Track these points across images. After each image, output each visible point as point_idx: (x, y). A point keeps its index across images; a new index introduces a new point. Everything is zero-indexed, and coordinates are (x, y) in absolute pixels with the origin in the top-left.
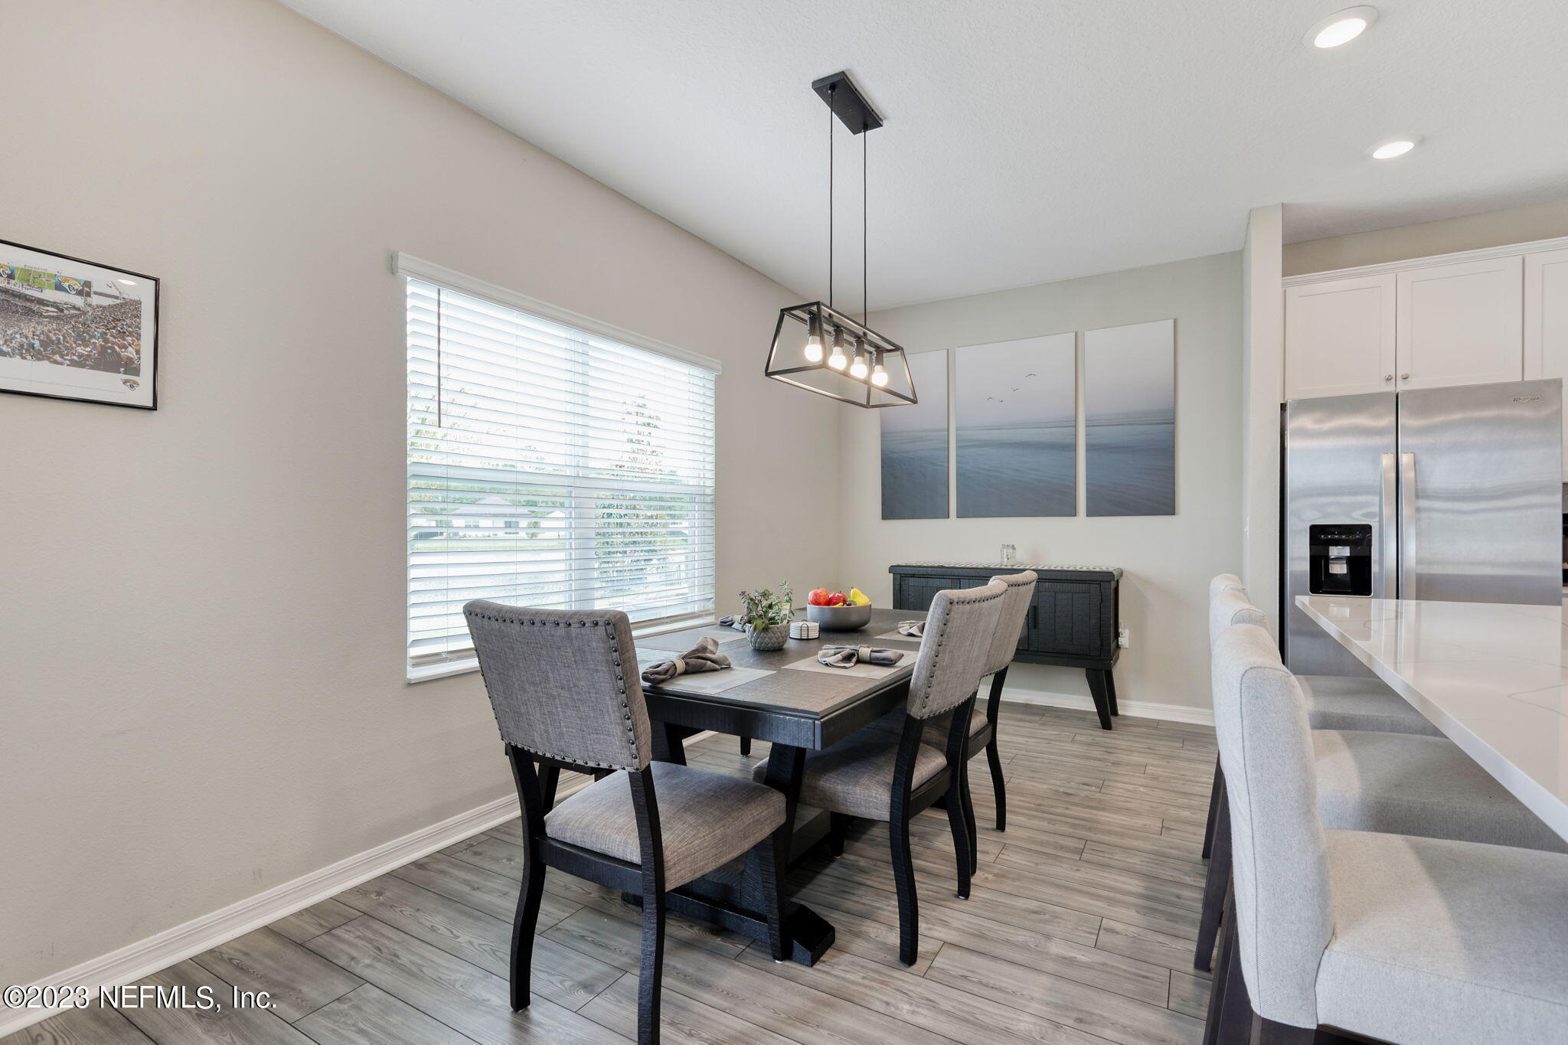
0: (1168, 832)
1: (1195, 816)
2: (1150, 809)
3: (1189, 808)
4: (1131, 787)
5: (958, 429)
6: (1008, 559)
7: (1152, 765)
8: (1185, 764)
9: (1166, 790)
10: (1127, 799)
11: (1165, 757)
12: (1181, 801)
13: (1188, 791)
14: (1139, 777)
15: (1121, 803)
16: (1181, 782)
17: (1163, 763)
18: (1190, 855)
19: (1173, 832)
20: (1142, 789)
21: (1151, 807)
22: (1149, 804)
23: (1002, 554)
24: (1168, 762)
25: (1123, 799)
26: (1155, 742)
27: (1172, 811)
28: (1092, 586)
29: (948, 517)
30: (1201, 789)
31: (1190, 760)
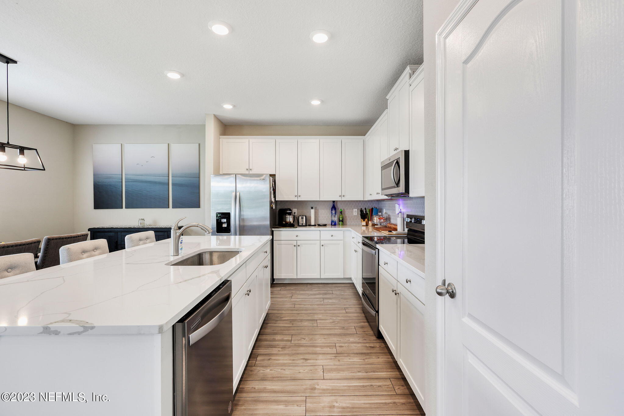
5: (125, 175)
6: (141, 224)
23: (139, 221)
28: (165, 233)
29: (122, 208)
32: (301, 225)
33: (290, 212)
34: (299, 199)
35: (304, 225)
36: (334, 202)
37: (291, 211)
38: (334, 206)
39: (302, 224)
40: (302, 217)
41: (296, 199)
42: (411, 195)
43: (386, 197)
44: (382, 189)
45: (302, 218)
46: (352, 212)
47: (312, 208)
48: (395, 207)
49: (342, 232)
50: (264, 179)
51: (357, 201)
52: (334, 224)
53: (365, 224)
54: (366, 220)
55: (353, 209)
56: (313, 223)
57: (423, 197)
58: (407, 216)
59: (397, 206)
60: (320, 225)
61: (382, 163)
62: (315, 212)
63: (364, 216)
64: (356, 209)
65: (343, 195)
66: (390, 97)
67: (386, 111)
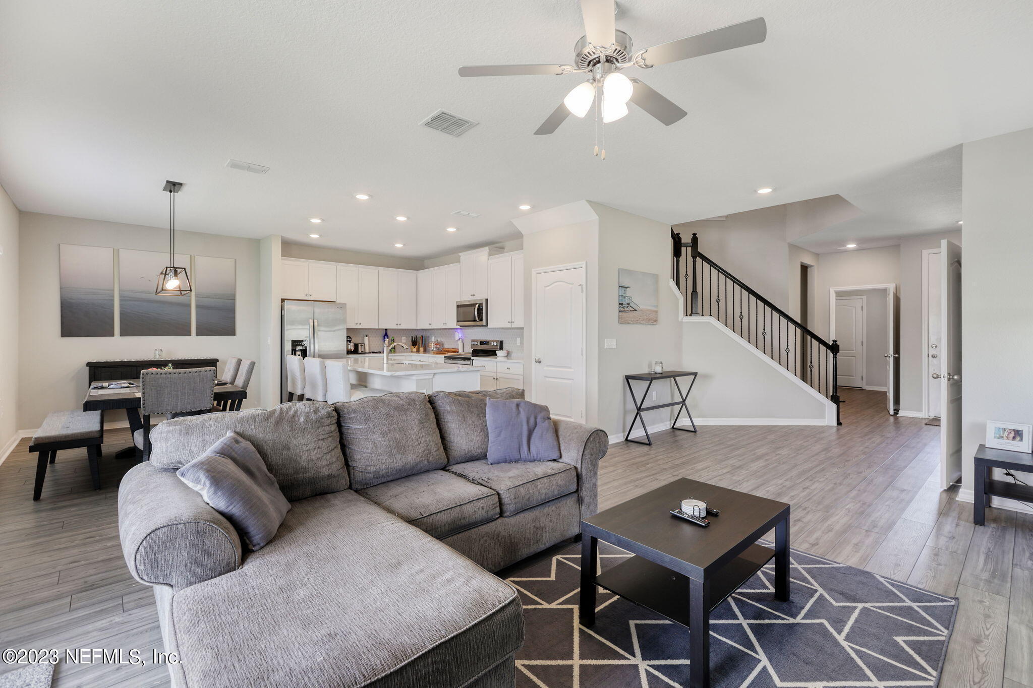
6: (159, 356)
32: (360, 352)
33: (349, 339)
34: (360, 327)
36: (386, 330)
37: (351, 338)
39: (362, 351)
41: (356, 327)
42: (489, 326)
43: (459, 327)
44: (458, 321)
46: (401, 339)
47: (367, 336)
48: (455, 334)
50: (342, 308)
51: (411, 330)
54: (417, 346)
55: (401, 337)
56: (367, 351)
57: (522, 328)
58: (472, 341)
59: (456, 333)
60: (373, 353)
61: (457, 302)
62: (369, 340)
63: (414, 343)
64: (406, 337)
65: (399, 324)
66: (463, 256)
67: (458, 263)
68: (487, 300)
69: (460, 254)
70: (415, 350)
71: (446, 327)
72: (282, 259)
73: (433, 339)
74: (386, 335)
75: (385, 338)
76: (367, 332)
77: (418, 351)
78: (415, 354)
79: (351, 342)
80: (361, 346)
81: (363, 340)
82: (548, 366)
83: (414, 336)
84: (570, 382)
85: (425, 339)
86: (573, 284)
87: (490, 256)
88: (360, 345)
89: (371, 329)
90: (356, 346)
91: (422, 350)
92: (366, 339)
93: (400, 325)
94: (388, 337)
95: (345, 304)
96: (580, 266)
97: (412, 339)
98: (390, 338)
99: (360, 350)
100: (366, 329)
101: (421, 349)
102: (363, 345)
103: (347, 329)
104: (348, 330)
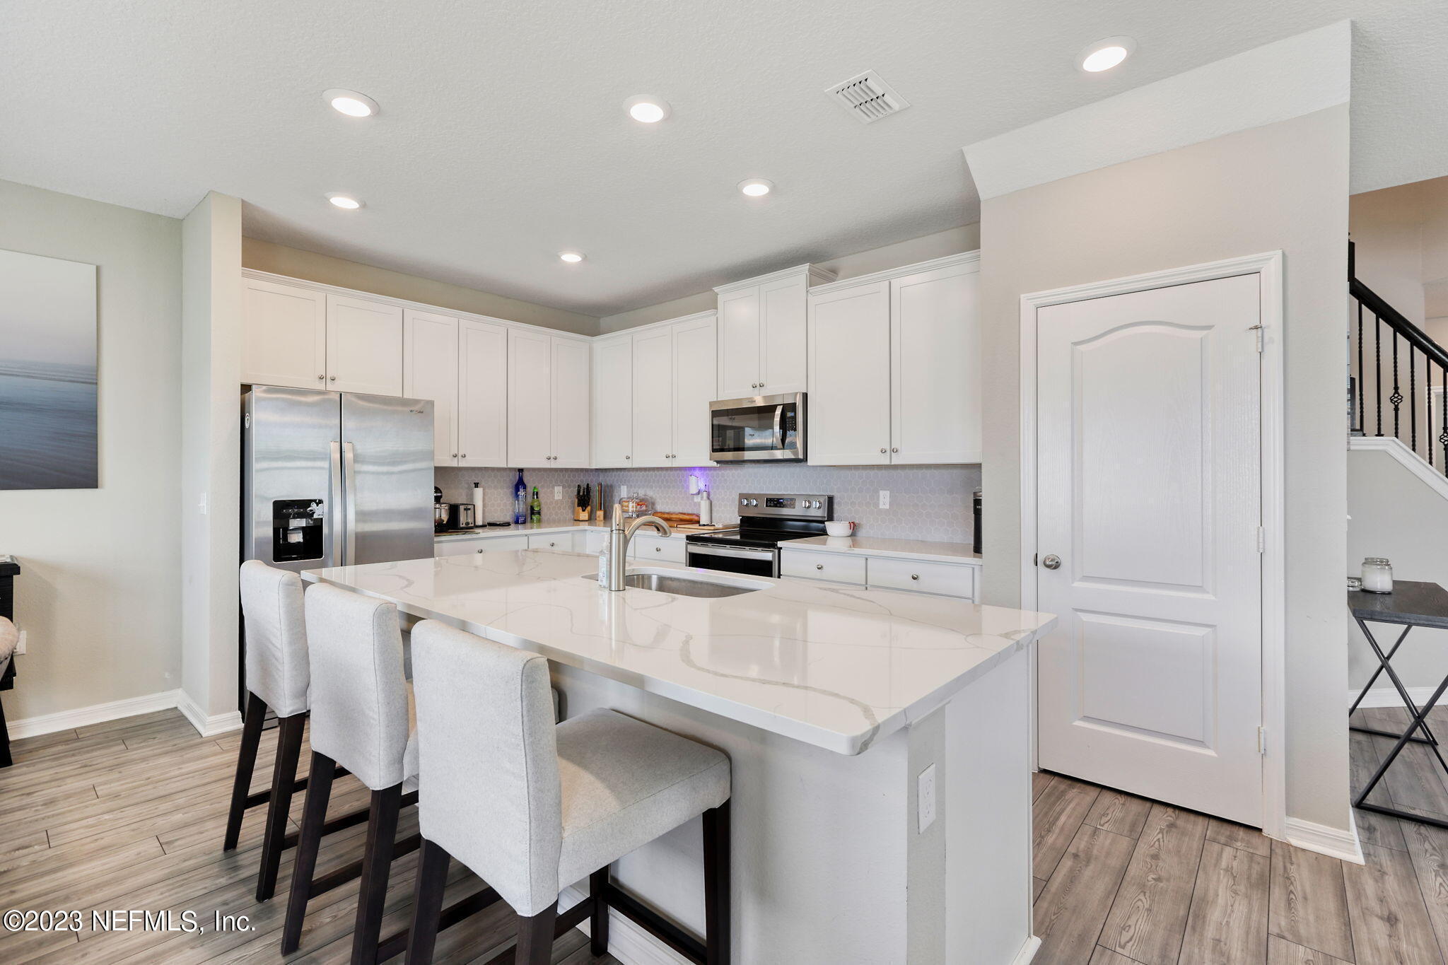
0: (172, 846)
1: (190, 815)
2: (132, 833)
3: (177, 809)
4: (91, 821)
7: (101, 784)
8: (143, 765)
9: (137, 804)
10: (95, 837)
11: (111, 768)
12: (165, 806)
13: (162, 793)
14: (95, 805)
15: (93, 845)
16: (150, 787)
17: (115, 775)
18: (211, 856)
19: (177, 844)
20: (106, 817)
21: (133, 830)
22: (126, 828)
24: (120, 772)
25: (88, 840)
26: (88, 755)
27: (160, 822)
30: (178, 784)
31: (144, 759)
32: (464, 525)
33: (439, 494)
34: (463, 464)
35: (471, 525)
36: (521, 470)
37: (441, 492)
38: (519, 481)
39: (467, 523)
40: (465, 507)
41: (454, 464)
42: (810, 462)
43: (715, 464)
44: (714, 450)
45: (465, 509)
46: (552, 493)
47: (477, 485)
49: (569, 535)
50: (422, 412)
51: (577, 470)
52: (519, 521)
53: (587, 518)
54: (589, 508)
55: (553, 488)
56: (479, 522)
58: (742, 496)
59: (693, 479)
60: (492, 525)
61: (711, 404)
62: (484, 494)
63: (584, 500)
64: (564, 487)
65: (553, 456)
66: (724, 293)
67: (713, 311)
68: (805, 396)
69: (716, 289)
70: (584, 515)
71: (676, 464)
72: (244, 275)
73: (624, 492)
74: (520, 484)
75: (517, 490)
76: (477, 476)
77: (591, 519)
78: (585, 526)
79: (442, 500)
80: (466, 509)
81: (471, 496)
82: (1086, 578)
83: (584, 486)
84: (1200, 632)
85: (605, 492)
86: (1209, 327)
87: (810, 286)
88: (462, 508)
89: (486, 469)
90: (454, 510)
91: (602, 518)
92: (478, 493)
93: (555, 458)
94: (525, 487)
95: (431, 403)
96: (1253, 267)
97: (579, 492)
98: (530, 489)
99: (463, 519)
100: (473, 469)
101: (600, 514)
102: (470, 507)
103: (435, 467)
104: (438, 470)
